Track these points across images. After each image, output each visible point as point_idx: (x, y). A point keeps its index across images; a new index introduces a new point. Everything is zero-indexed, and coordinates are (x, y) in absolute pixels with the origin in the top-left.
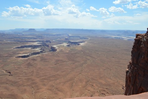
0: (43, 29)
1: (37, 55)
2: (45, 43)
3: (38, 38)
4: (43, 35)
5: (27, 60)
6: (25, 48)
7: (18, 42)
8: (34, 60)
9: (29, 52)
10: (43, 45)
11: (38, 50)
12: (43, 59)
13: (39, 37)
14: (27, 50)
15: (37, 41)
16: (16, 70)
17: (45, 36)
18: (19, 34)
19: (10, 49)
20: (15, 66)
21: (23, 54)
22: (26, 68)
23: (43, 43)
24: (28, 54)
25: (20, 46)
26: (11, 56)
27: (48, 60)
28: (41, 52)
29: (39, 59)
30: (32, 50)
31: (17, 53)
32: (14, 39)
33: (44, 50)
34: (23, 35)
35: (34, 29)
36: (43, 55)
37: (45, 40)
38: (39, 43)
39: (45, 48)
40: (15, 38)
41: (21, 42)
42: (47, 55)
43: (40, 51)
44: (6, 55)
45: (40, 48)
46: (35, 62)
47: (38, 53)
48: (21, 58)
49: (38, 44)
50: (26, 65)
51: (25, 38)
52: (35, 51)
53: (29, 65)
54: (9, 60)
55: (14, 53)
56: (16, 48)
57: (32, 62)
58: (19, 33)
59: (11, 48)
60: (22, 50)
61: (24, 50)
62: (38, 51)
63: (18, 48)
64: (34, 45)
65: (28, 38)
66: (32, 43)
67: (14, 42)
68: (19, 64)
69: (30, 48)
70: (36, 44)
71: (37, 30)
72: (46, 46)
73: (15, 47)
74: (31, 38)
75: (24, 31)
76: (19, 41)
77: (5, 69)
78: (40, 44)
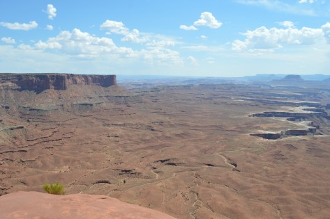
0: (322, 75)
1: (300, 137)
2: (323, 111)
3: (306, 98)
4: (321, 92)
5: (274, 146)
6: (274, 118)
7: (259, 103)
8: (290, 146)
9: (282, 128)
10: (318, 116)
11: (303, 125)
12: (313, 149)
13: (308, 94)
14: (277, 122)
15: (302, 104)
16: (248, 162)
17: (326, 92)
18: (262, 87)
19: (242, 117)
20: (248, 154)
21: (266, 130)
22: (271, 163)
23: (317, 110)
24: (279, 132)
25: (262, 113)
26: (242, 131)
27: (328, 154)
28: (311, 131)
29: (303, 148)
30: (288, 123)
31: (254, 126)
32: (252, 97)
33: (318, 127)
34: (272, 88)
35: (298, 77)
36: (316, 138)
37: (324, 102)
38: (308, 110)
39: (322, 122)
40: (254, 93)
41: (265, 103)
42: (324, 141)
43: (307, 128)
44: (232, 128)
45: (309, 122)
46: (293, 152)
47: (303, 133)
48: (262, 139)
49: (305, 112)
50: (272, 155)
51: (275, 95)
52: (296, 126)
53: (278, 156)
54: (237, 140)
55: (249, 126)
56: (254, 115)
57: (284, 151)
58: (264, 85)
59: (244, 114)
60: (267, 122)
61: (269, 123)
62: (303, 127)
63: (259, 115)
64: (295, 114)
65: (283, 96)
66: (291, 108)
67: (249, 102)
68: (254, 150)
69: (284, 120)
70: (299, 110)
71: (305, 80)
72: (324, 117)
73: (251, 114)
74: (289, 96)
75: (276, 80)
76: (260, 101)
77: (227, 155)
78: (309, 112)
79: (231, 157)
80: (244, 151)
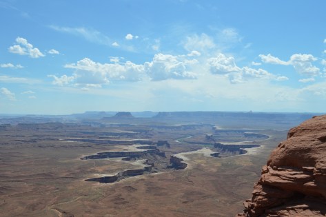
0: (150, 112)
1: (138, 177)
2: (155, 147)
3: (138, 136)
4: (151, 129)
5: (113, 190)
6: (108, 159)
7: (92, 144)
8: (130, 188)
9: (118, 169)
10: (152, 153)
11: (139, 164)
12: (152, 188)
13: (140, 131)
14: (112, 163)
15: (136, 142)
16: (86, 212)
17: (156, 129)
18: (93, 125)
19: (74, 160)
20: (86, 203)
21: (102, 173)
22: (112, 209)
23: (150, 148)
24: (116, 174)
25: (95, 154)
26: (75, 177)
27: (166, 191)
28: (147, 169)
29: (142, 188)
30: (124, 163)
31: (89, 170)
32: (83, 137)
33: (153, 165)
34: (103, 126)
35: (128, 114)
36: (153, 177)
37: (155, 139)
38: (141, 148)
39: (156, 159)
40: (84, 133)
41: (98, 144)
42: (161, 179)
43: (143, 166)
44: (64, 175)
45: (145, 160)
46: (133, 194)
47: (139, 172)
48: (99, 183)
49: (139, 150)
50: (112, 200)
51: (107, 134)
52: (132, 165)
53: (119, 201)
54: (71, 188)
55: (83, 170)
56: (87, 158)
57: (125, 194)
58: (95, 123)
59: (76, 157)
60: (102, 165)
61: (105, 164)
62: (138, 166)
63: (92, 157)
64: (130, 153)
65: (116, 134)
66: (125, 147)
67: (83, 143)
68: (95, 196)
69: (119, 160)
70: (133, 148)
71: (136, 117)
72: (157, 154)
73: (84, 156)
74: (122, 135)
75: (105, 117)
76: (93, 141)
77: (61, 208)
78: (143, 150)
79: (66, 209)
80: (82, 200)
